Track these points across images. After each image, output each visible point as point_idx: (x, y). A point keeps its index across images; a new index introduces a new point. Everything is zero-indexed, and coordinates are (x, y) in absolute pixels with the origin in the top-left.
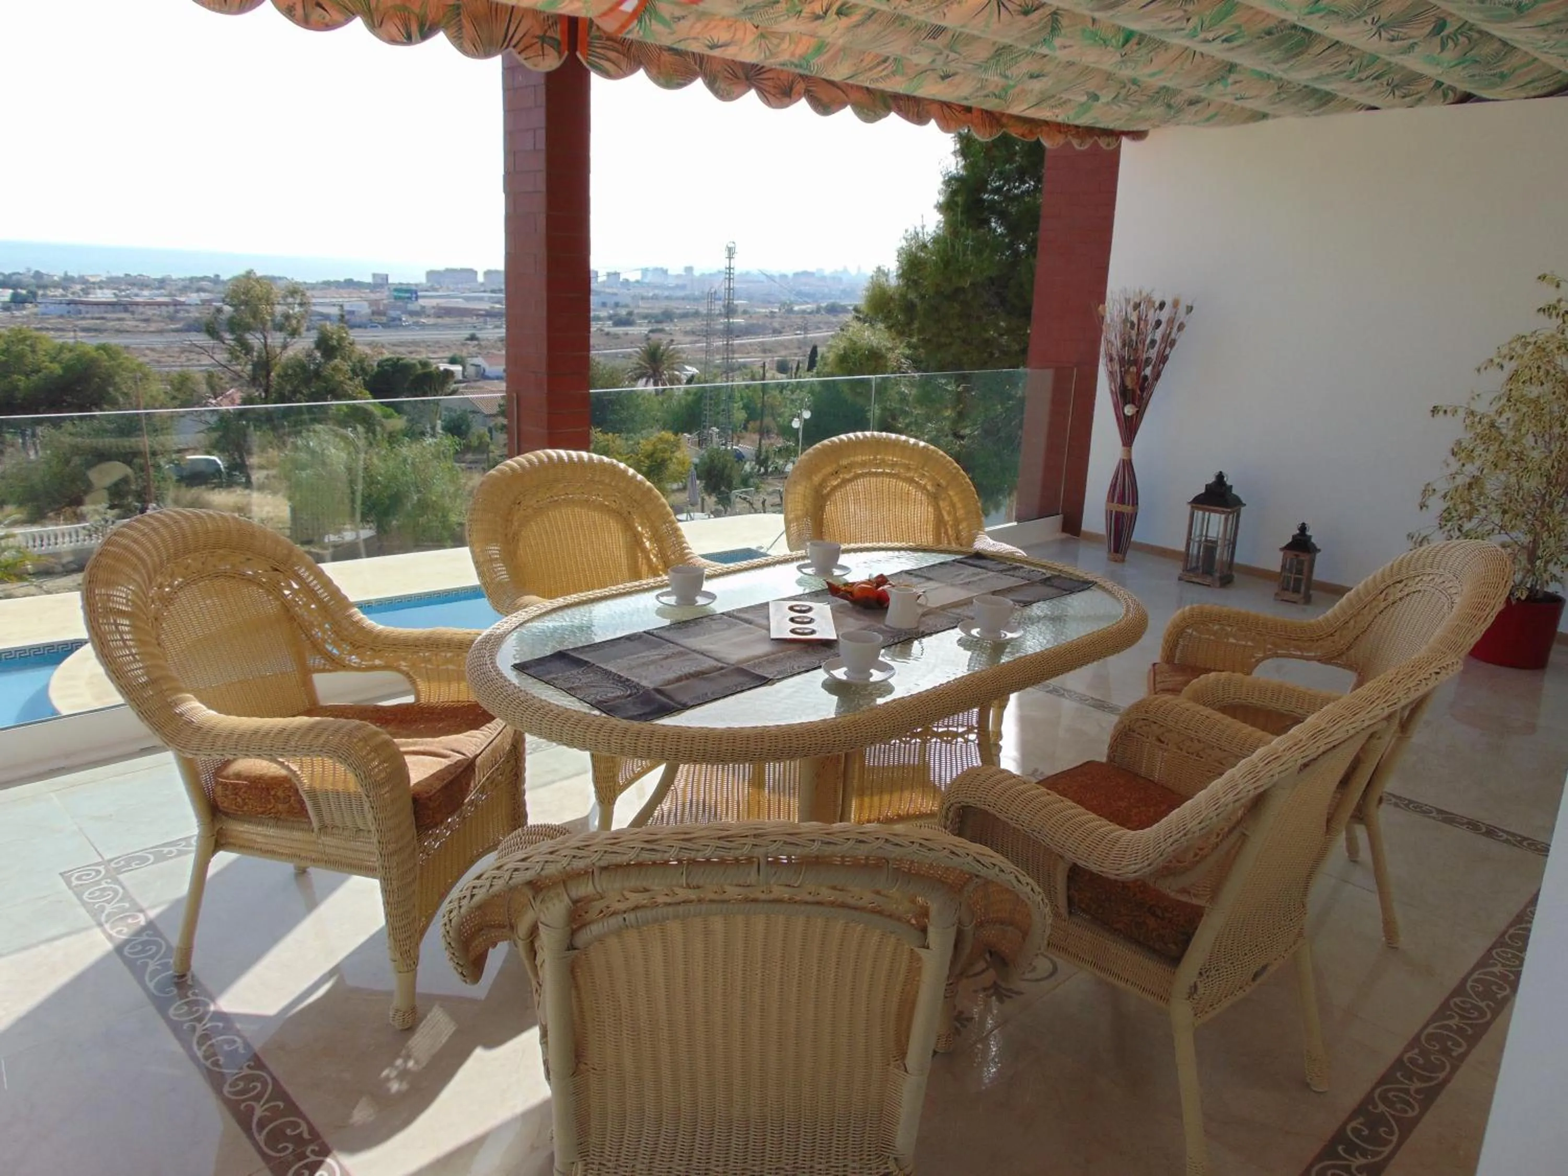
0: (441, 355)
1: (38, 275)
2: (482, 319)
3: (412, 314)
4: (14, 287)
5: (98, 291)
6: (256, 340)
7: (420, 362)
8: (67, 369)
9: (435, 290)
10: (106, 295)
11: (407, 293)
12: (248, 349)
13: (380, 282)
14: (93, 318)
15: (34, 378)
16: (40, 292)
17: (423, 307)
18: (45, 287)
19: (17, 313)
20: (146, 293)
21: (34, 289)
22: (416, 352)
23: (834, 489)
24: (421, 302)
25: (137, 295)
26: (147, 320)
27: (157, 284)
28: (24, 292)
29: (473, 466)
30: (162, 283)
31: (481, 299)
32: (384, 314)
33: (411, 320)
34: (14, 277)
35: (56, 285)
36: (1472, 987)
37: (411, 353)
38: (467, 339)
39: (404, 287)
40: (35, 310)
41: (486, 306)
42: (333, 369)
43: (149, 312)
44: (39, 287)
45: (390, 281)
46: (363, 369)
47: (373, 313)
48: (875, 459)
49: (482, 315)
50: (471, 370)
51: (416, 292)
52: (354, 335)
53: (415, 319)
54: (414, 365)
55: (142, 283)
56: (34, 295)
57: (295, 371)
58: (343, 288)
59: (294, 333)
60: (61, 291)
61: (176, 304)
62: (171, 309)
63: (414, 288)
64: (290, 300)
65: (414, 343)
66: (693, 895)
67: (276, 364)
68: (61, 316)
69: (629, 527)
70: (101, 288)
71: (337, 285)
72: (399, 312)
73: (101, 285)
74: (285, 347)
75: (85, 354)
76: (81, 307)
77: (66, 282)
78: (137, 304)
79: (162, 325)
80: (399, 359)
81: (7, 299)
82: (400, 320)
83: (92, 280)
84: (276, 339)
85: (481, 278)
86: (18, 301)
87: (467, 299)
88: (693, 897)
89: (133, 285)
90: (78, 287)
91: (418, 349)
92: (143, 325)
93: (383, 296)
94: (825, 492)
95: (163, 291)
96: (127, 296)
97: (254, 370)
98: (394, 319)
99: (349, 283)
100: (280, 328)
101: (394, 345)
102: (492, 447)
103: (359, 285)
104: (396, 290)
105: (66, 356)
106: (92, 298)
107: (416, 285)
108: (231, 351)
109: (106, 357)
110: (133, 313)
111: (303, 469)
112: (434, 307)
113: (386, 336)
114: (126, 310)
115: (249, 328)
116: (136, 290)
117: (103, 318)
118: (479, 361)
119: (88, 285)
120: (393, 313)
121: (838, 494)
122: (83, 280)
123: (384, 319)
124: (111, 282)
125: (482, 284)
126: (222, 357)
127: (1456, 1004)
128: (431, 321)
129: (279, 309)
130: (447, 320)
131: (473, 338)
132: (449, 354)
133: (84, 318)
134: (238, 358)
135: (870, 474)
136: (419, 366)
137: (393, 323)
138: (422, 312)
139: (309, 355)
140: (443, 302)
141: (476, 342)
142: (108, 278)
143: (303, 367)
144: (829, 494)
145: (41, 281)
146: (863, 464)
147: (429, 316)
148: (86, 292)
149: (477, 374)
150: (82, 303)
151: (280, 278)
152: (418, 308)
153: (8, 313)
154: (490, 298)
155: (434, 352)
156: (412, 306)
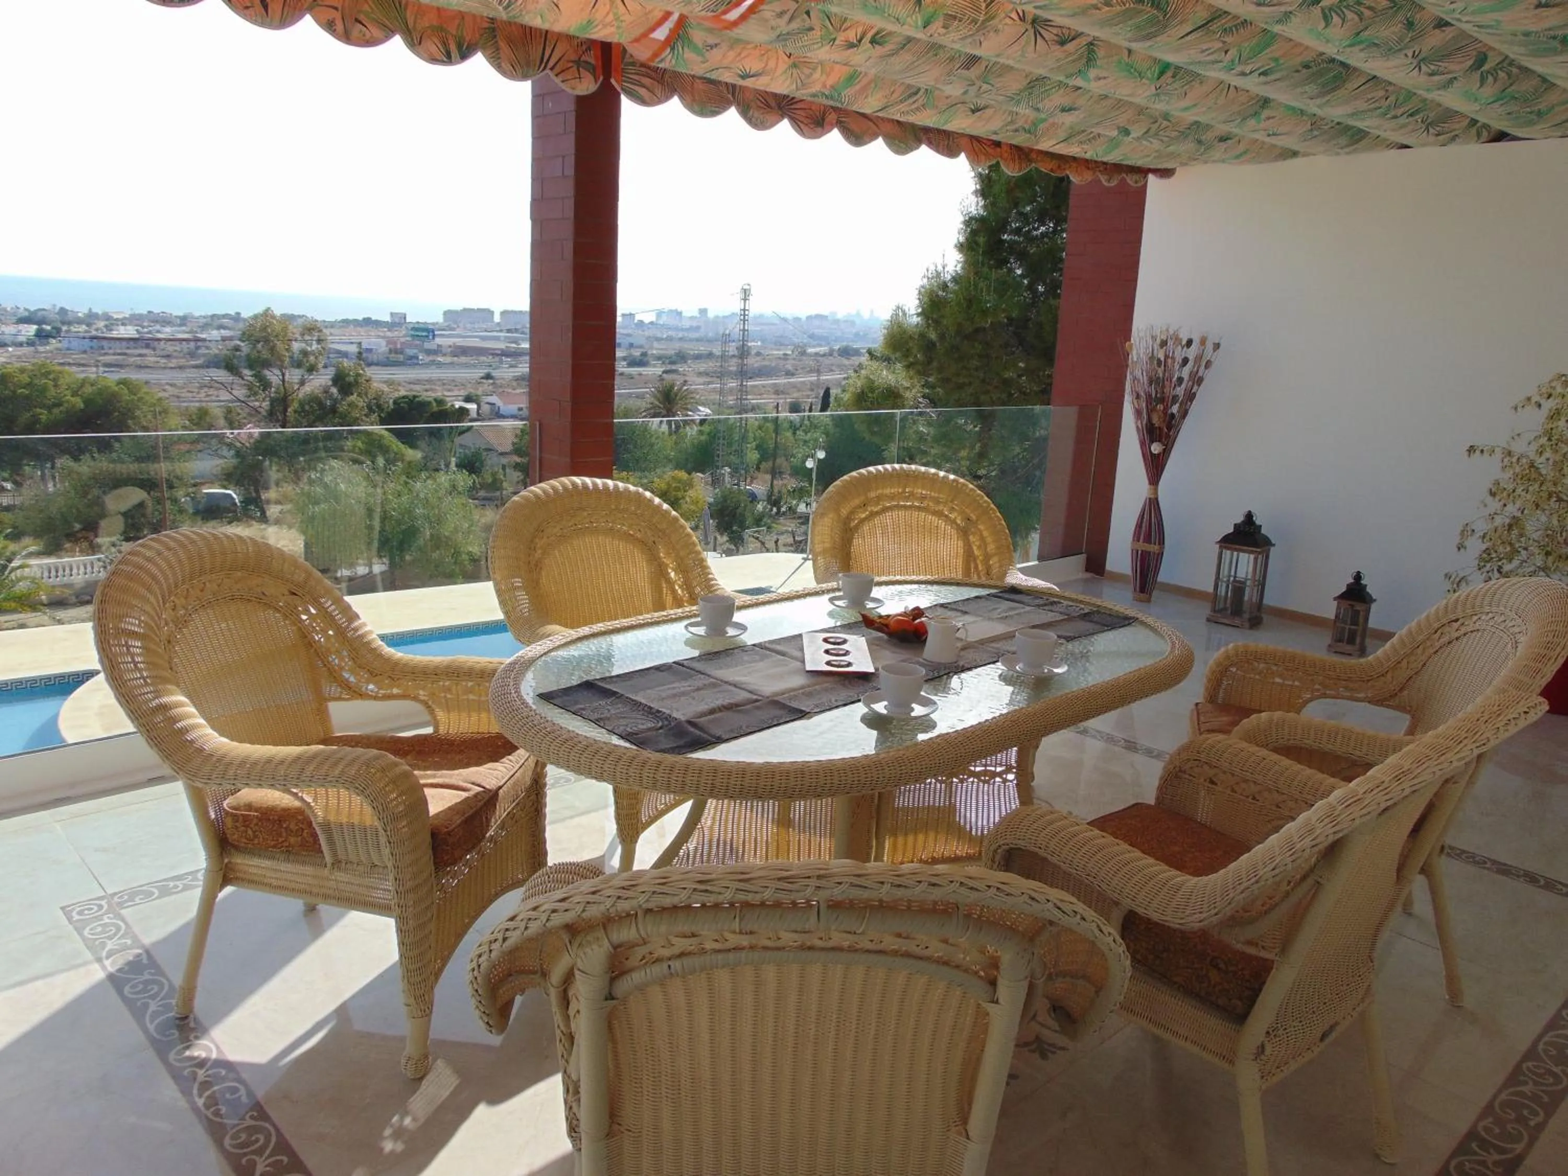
0: (456, 393)
1: (63, 311)
2: (497, 359)
3: (429, 352)
4: (39, 323)
5: (122, 328)
6: (273, 376)
7: (435, 400)
8: (88, 402)
9: (454, 329)
10: (129, 331)
11: (424, 332)
12: (266, 385)
13: (398, 321)
14: (114, 354)
15: (56, 411)
16: (64, 328)
17: (439, 346)
18: (69, 323)
19: (41, 349)
20: (168, 329)
21: (59, 325)
22: (431, 390)
23: (862, 521)
24: (438, 341)
25: (158, 332)
26: (168, 356)
27: (178, 321)
28: (49, 328)
29: (486, 503)
30: (184, 320)
31: (497, 339)
32: (402, 353)
33: (428, 359)
34: (40, 313)
35: (80, 322)
36: (1545, 1051)
37: (427, 391)
38: (482, 378)
39: (422, 326)
40: (59, 345)
41: (502, 346)
42: (349, 405)
43: (170, 348)
44: (63, 323)
45: (408, 320)
46: (379, 406)
47: (390, 351)
48: (904, 492)
49: (498, 355)
50: (486, 408)
51: (433, 331)
52: (370, 372)
53: (431, 358)
54: (430, 403)
55: (164, 320)
56: (58, 330)
57: (311, 407)
58: (362, 326)
59: (312, 369)
60: (84, 327)
61: (197, 340)
62: (192, 344)
63: (431, 327)
64: (307, 337)
65: (429, 381)
66: (745, 941)
67: (293, 400)
68: (85, 352)
69: (653, 558)
70: (123, 324)
71: (356, 323)
72: (415, 351)
73: (124, 322)
74: (302, 383)
75: (107, 388)
76: (105, 343)
77: (90, 318)
78: (159, 340)
79: (182, 362)
80: (415, 397)
81: (32, 333)
82: (417, 358)
83: (115, 316)
84: (294, 376)
85: (497, 318)
86: (42, 336)
87: (483, 338)
88: (745, 943)
89: (157, 322)
90: (101, 324)
91: (433, 387)
92: (164, 361)
93: (401, 335)
94: (852, 524)
95: (184, 328)
96: (150, 332)
97: (271, 405)
98: (411, 358)
99: (367, 322)
100: (299, 365)
101: (410, 383)
102: (505, 484)
103: (378, 324)
104: (414, 329)
105: (88, 390)
106: (114, 334)
107: (433, 324)
108: (250, 387)
109: (126, 391)
110: (154, 349)
111: (317, 503)
112: (450, 347)
113: (401, 374)
114: (147, 346)
115: (267, 364)
116: (158, 327)
117: (125, 354)
118: (494, 399)
119: (111, 322)
120: (410, 352)
122: (107, 317)
123: (401, 358)
124: (135, 319)
125: (498, 324)
126: (240, 393)
127: (1528, 1069)
128: (448, 359)
129: (296, 346)
130: (463, 359)
131: (488, 376)
132: (463, 393)
133: (106, 354)
134: (255, 394)
135: (898, 507)
136: (434, 404)
137: (411, 361)
138: (437, 351)
139: (326, 391)
140: (459, 342)
141: (491, 381)
142: (131, 315)
143: (321, 404)
144: (857, 527)
145: (65, 317)
146: (892, 497)
147: (444, 355)
148: (109, 328)
149: (492, 410)
150: (105, 338)
151: (299, 316)
152: (435, 347)
153: (32, 349)
154: (506, 337)
155: (449, 390)
156: (427, 345)
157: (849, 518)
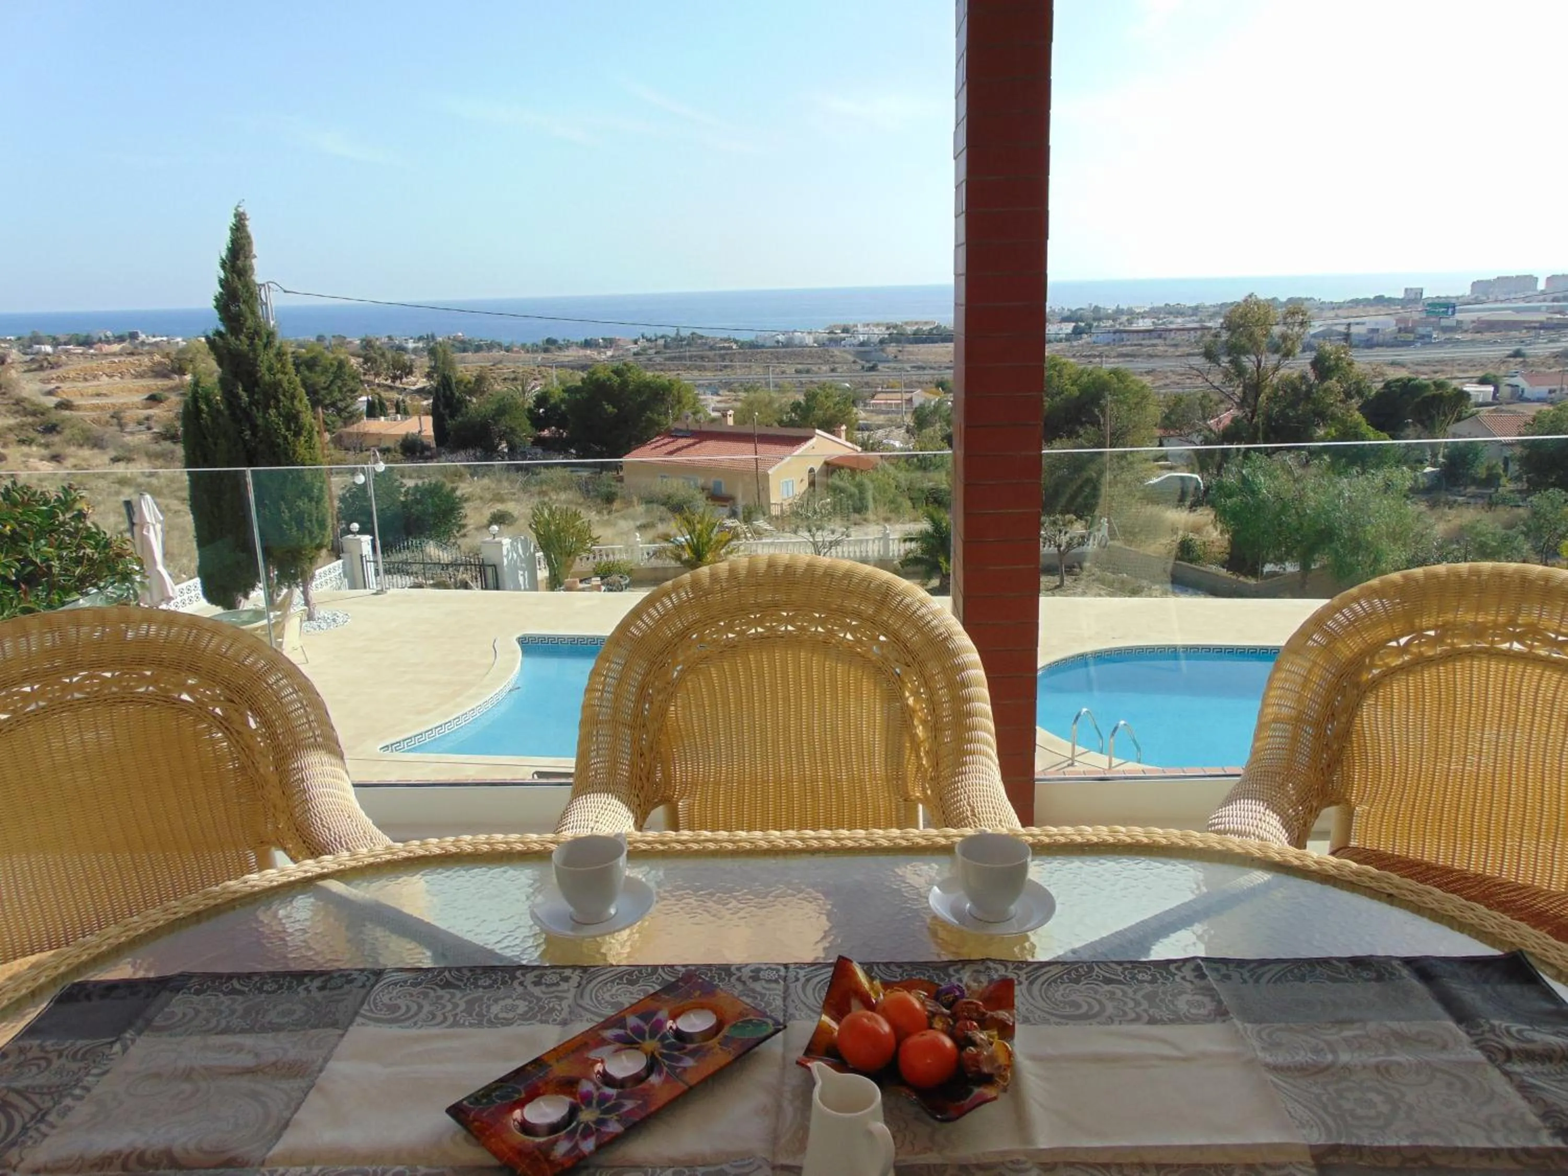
0: (1471, 374)
1: (1097, 309)
2: (1533, 333)
3: (1445, 329)
4: (1076, 321)
5: (1141, 321)
6: (1248, 362)
7: (1435, 383)
8: (1084, 391)
9: (1483, 302)
10: (1144, 324)
11: (1446, 306)
12: (1241, 371)
13: (1413, 297)
14: (1131, 345)
15: (1058, 399)
16: (1095, 324)
17: (1458, 322)
18: (1099, 319)
19: (1075, 343)
20: (1180, 320)
21: (1090, 321)
22: (1442, 371)
23: (1390, 673)
24: (1459, 316)
25: (1171, 323)
26: (1176, 346)
27: (1190, 312)
28: (1083, 324)
29: (1472, 501)
30: (1196, 310)
31: (1537, 309)
32: (1412, 331)
33: (1443, 337)
34: (1079, 313)
35: (1108, 317)
37: (1436, 372)
38: (1510, 356)
39: (1441, 301)
40: (1089, 340)
41: (1542, 317)
42: (1325, 390)
43: (1179, 337)
44: (1095, 319)
45: (1424, 297)
46: (1360, 393)
47: (1400, 330)
48: (1512, 622)
49: (1535, 328)
50: (1505, 391)
51: (1454, 307)
52: (1353, 353)
53: (1447, 336)
54: (1427, 386)
55: (1177, 312)
56: (1090, 326)
57: (1285, 392)
58: (1372, 305)
59: (1287, 354)
60: (1111, 322)
61: (1204, 328)
62: (1199, 333)
63: (1453, 301)
64: (1289, 320)
65: (1441, 362)
67: (1265, 387)
68: (1108, 344)
70: (1143, 317)
71: (1367, 302)
72: (1429, 329)
73: (1143, 316)
74: (1277, 368)
75: (1099, 377)
76: (1124, 335)
77: (1119, 312)
78: (1171, 330)
79: (1187, 350)
80: (1410, 380)
81: (1069, 331)
82: (1430, 336)
83: (1138, 311)
84: (1270, 360)
85: (1541, 286)
86: (1077, 332)
87: (1518, 310)
89: (1171, 313)
90: (1124, 318)
91: (1445, 368)
92: (1172, 349)
93: (1415, 314)
94: (1366, 677)
95: (1194, 318)
96: (1164, 323)
97: (1244, 393)
98: (1423, 337)
99: (1379, 300)
100: (1275, 349)
101: (1418, 364)
102: (1503, 481)
103: (1391, 301)
104: (1429, 305)
105: (1085, 379)
106: (1134, 327)
107: (1457, 298)
108: (1226, 374)
109: (1115, 380)
110: (1165, 339)
112: (1473, 322)
113: (1408, 355)
114: (1160, 337)
115: (1246, 352)
116: (1171, 318)
117: (1141, 345)
118: (1519, 381)
119: (1133, 315)
120: (1421, 330)
121: (1397, 688)
122: (1130, 312)
123: (1411, 337)
124: (1153, 313)
125: (1543, 292)
126: (1217, 379)
128: (1469, 336)
129: (1277, 330)
130: (1488, 336)
131: (1517, 354)
132: (1480, 374)
133: (1125, 345)
134: (1231, 380)
135: (1493, 654)
136: (1433, 388)
137: (1425, 340)
138: (1459, 327)
139: (1303, 377)
140: (1486, 316)
141: (1520, 359)
142: (1152, 309)
143: (1295, 390)
144: (1375, 684)
145: (1098, 314)
146: (1479, 631)
147: (1466, 331)
148: (1130, 322)
149: (1513, 395)
150: (1126, 332)
151: (1307, 299)
152: (1454, 324)
153: (1068, 344)
154: (1548, 307)
155: (1464, 371)
156: (1444, 322)
157: (1357, 664)
